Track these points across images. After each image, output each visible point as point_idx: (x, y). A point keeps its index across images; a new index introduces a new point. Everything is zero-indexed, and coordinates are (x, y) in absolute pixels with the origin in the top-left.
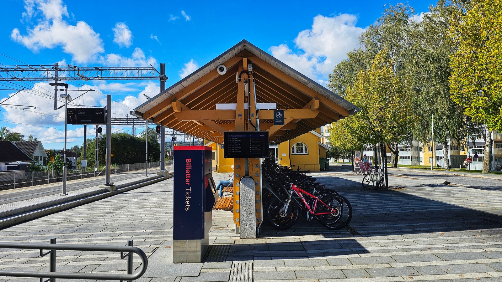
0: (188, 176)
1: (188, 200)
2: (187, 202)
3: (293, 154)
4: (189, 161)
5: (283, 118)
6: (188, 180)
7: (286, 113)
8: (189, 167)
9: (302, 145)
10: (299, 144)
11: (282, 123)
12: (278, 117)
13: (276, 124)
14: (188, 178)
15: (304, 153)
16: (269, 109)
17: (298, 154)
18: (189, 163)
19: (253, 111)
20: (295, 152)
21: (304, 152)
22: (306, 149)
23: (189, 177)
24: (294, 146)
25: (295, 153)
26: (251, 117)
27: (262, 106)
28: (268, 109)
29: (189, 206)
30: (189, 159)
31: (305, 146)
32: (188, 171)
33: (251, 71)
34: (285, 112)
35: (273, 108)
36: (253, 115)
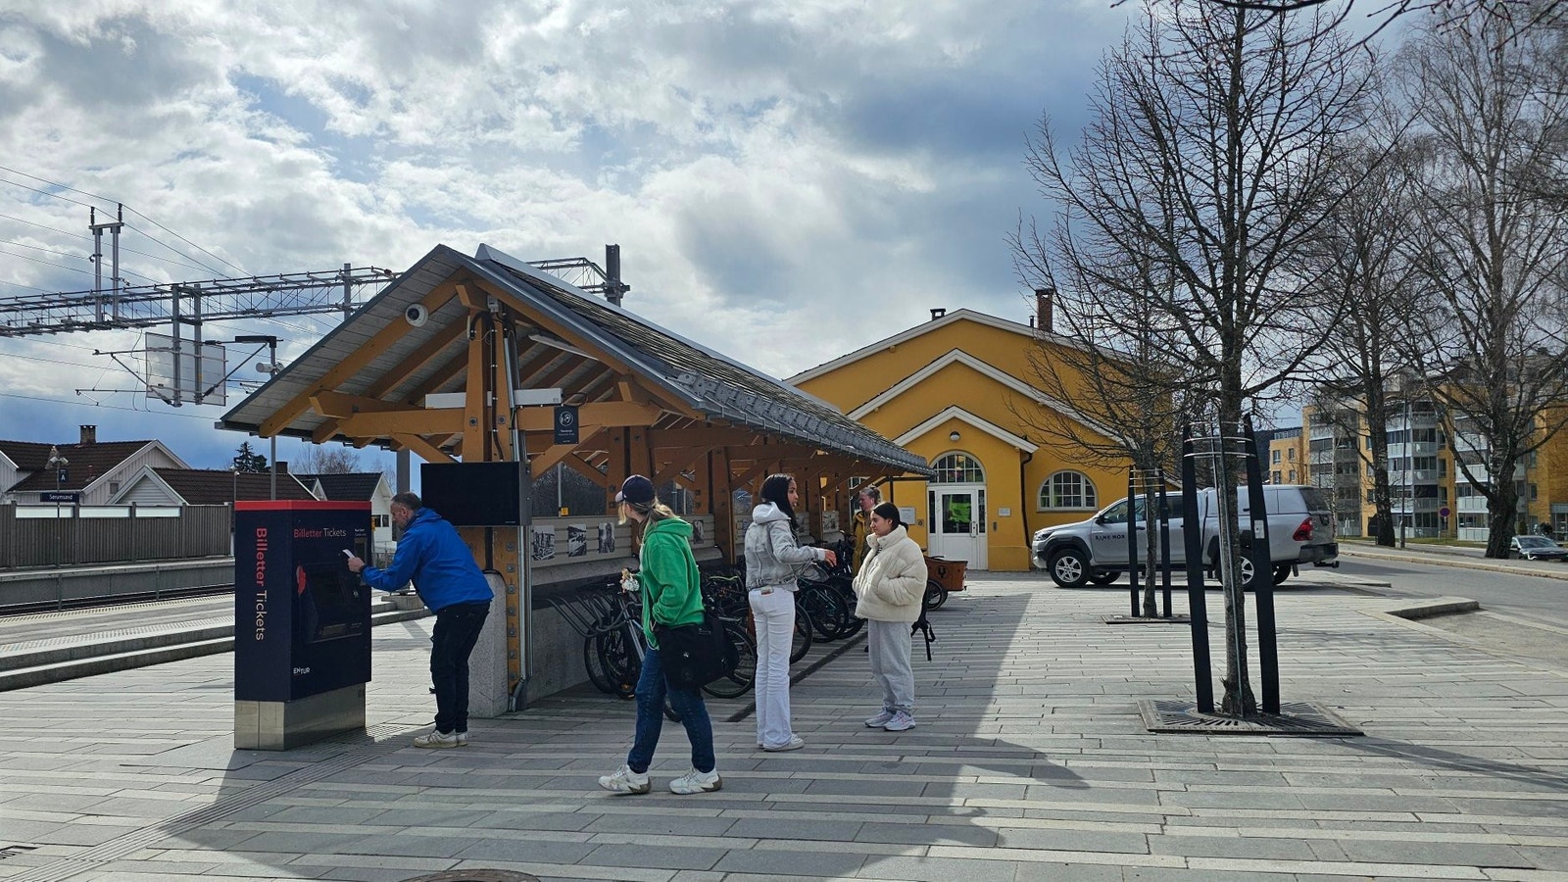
0: (260, 565)
1: (260, 617)
2: (260, 622)
3: (1046, 509)
4: (262, 532)
5: (575, 426)
6: (260, 575)
7: (583, 415)
8: (262, 546)
9: (1077, 479)
10: (1067, 477)
11: (574, 439)
12: (564, 423)
13: (559, 441)
14: (260, 570)
15: (1084, 507)
16: (544, 405)
17: (1063, 508)
18: (262, 538)
19: (503, 411)
20: (1052, 501)
21: (1083, 501)
22: (1089, 490)
23: (263, 568)
24: (1047, 483)
25: (1053, 507)
26: (498, 425)
27: (526, 396)
28: (539, 405)
29: (263, 629)
30: (262, 530)
31: (1087, 482)
32: (260, 555)
33: (497, 311)
34: (581, 412)
35: (552, 402)
36: (502, 420)
